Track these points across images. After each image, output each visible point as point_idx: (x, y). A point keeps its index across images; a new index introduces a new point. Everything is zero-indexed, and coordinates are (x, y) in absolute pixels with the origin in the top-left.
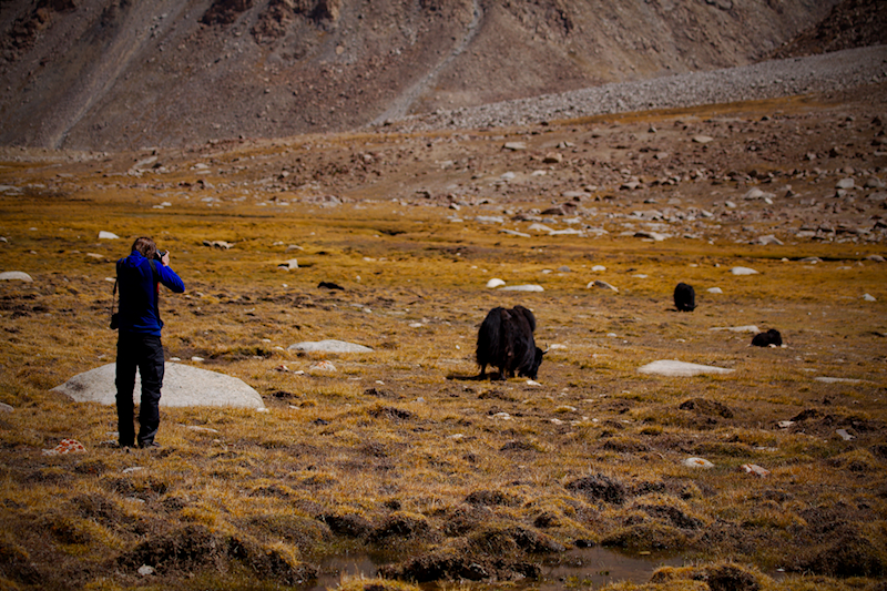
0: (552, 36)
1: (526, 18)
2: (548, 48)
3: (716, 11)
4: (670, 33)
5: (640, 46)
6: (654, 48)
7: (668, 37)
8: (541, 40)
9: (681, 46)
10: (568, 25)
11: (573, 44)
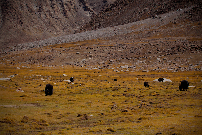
0: (18, 26)
1: (13, 22)
2: (18, 29)
3: (55, 19)
4: (45, 24)
5: (38, 28)
6: (41, 28)
7: (44, 25)
8: (16, 27)
9: (47, 27)
10: (22, 23)
11: (23, 28)
